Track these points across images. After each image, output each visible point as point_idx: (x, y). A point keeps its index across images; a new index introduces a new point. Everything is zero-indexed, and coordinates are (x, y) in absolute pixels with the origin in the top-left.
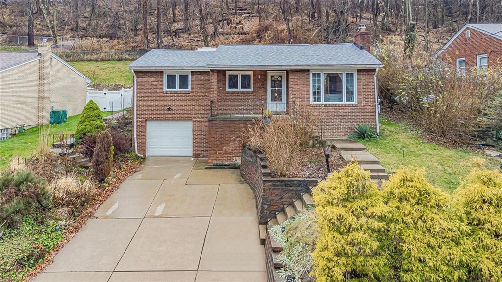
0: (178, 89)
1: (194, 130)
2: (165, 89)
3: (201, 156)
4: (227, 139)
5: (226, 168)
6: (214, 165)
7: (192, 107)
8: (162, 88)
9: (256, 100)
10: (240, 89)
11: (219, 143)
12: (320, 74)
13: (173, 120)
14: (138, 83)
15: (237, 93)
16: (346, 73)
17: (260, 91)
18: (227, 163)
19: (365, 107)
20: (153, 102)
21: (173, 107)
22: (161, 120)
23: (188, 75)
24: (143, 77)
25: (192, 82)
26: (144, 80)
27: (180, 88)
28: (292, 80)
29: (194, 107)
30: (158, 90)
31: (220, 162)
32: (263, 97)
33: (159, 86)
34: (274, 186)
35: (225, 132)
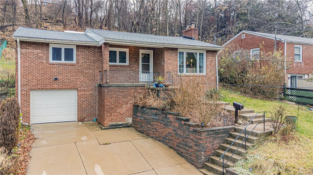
0: (63, 61)
1: (79, 97)
2: (51, 61)
3: (86, 120)
4: (121, 103)
5: (121, 128)
6: (109, 126)
7: (77, 77)
8: (47, 60)
9: (131, 72)
10: (118, 63)
11: (114, 107)
12: (183, 52)
13: (60, 89)
14: (21, 54)
15: (117, 66)
16: (199, 53)
17: (134, 65)
18: (120, 123)
19: (211, 77)
20: (39, 72)
21: (59, 77)
22: (47, 89)
23: (73, 49)
24: (28, 48)
25: (77, 55)
26: (28, 51)
27: (65, 61)
28: (166, 56)
29: (79, 77)
30: (44, 61)
31: (115, 123)
32: (137, 70)
33: (44, 57)
34: (208, 135)
35: (119, 97)
